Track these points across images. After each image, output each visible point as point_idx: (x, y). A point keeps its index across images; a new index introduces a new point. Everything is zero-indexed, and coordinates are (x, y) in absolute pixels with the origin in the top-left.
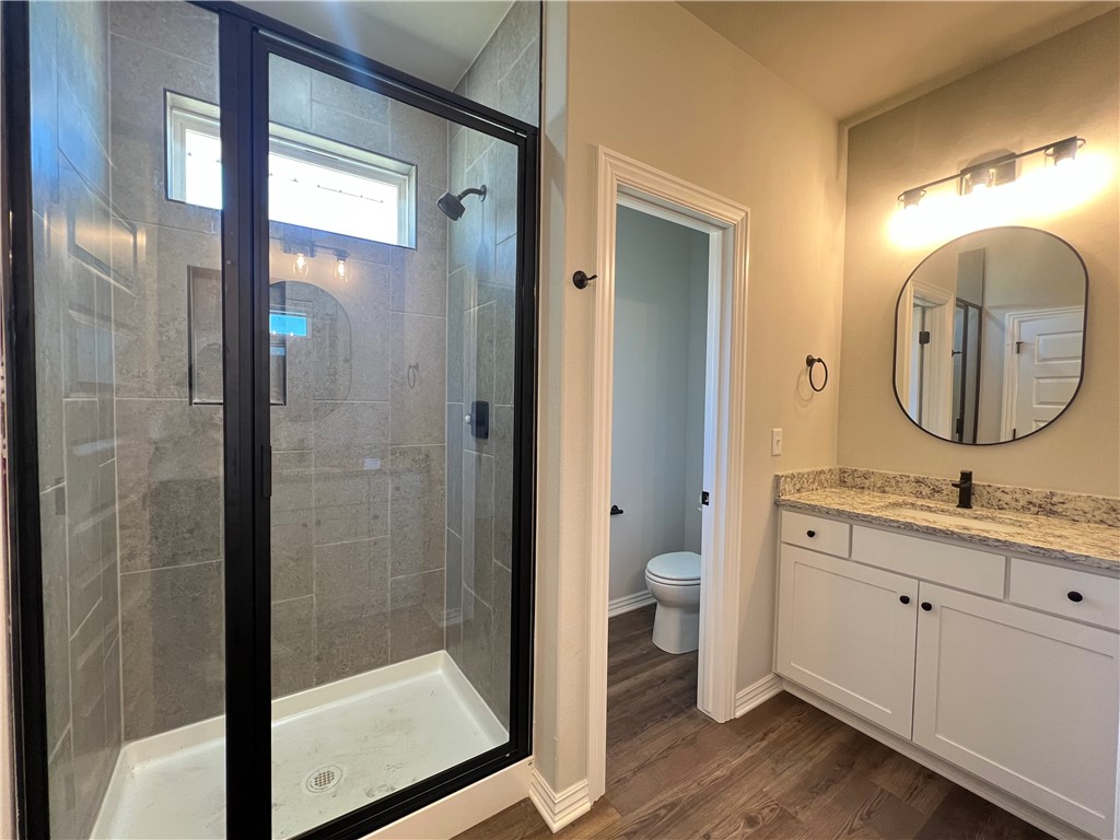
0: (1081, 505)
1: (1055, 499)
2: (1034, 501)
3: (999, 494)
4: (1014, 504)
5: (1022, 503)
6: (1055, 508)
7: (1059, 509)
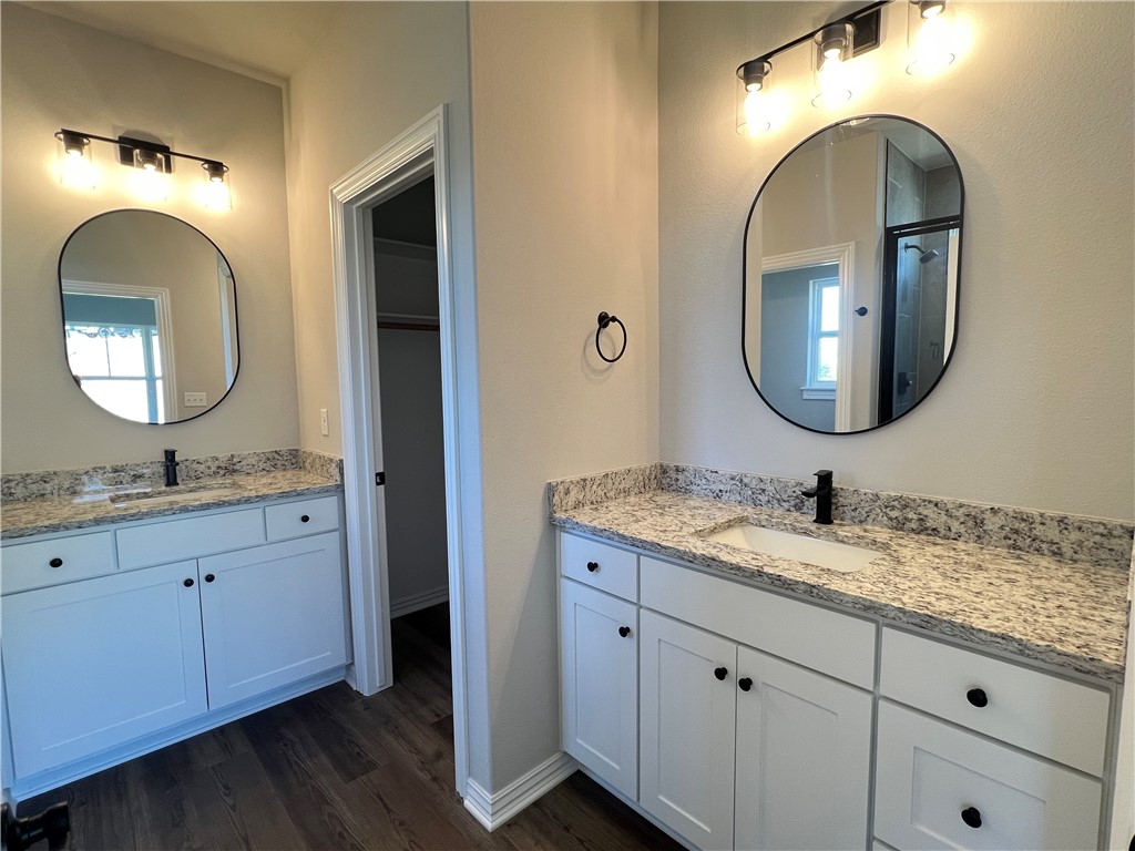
0: (253, 461)
1: (235, 460)
2: (222, 465)
3: (195, 466)
4: (207, 472)
5: (213, 469)
6: (235, 468)
7: (237, 467)
